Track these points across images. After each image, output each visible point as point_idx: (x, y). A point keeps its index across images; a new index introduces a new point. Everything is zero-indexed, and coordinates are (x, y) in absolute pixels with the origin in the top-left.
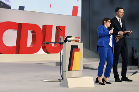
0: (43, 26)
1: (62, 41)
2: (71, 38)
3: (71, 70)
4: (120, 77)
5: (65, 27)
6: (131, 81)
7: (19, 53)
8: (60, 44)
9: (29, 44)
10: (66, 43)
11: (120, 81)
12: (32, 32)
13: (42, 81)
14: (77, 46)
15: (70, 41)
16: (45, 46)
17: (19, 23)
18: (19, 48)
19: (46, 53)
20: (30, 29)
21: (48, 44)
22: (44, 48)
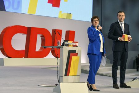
0: (53, 30)
1: (60, 46)
2: (69, 43)
3: (69, 75)
4: (119, 84)
5: (75, 31)
6: (129, 87)
7: (27, 57)
8: (58, 48)
9: (38, 48)
10: (63, 47)
11: (118, 88)
12: (41, 36)
13: (38, 86)
14: (75, 51)
15: (67, 46)
16: (54, 51)
17: (28, 28)
18: (28, 52)
19: (55, 58)
20: (39, 33)
21: (46, 48)
22: (53, 53)
